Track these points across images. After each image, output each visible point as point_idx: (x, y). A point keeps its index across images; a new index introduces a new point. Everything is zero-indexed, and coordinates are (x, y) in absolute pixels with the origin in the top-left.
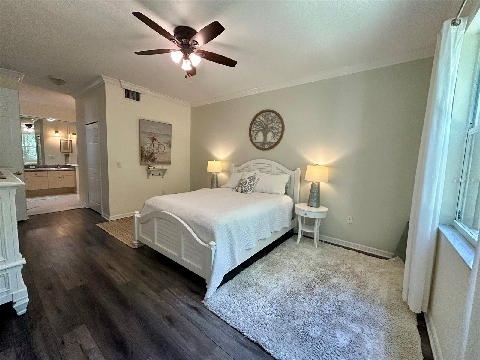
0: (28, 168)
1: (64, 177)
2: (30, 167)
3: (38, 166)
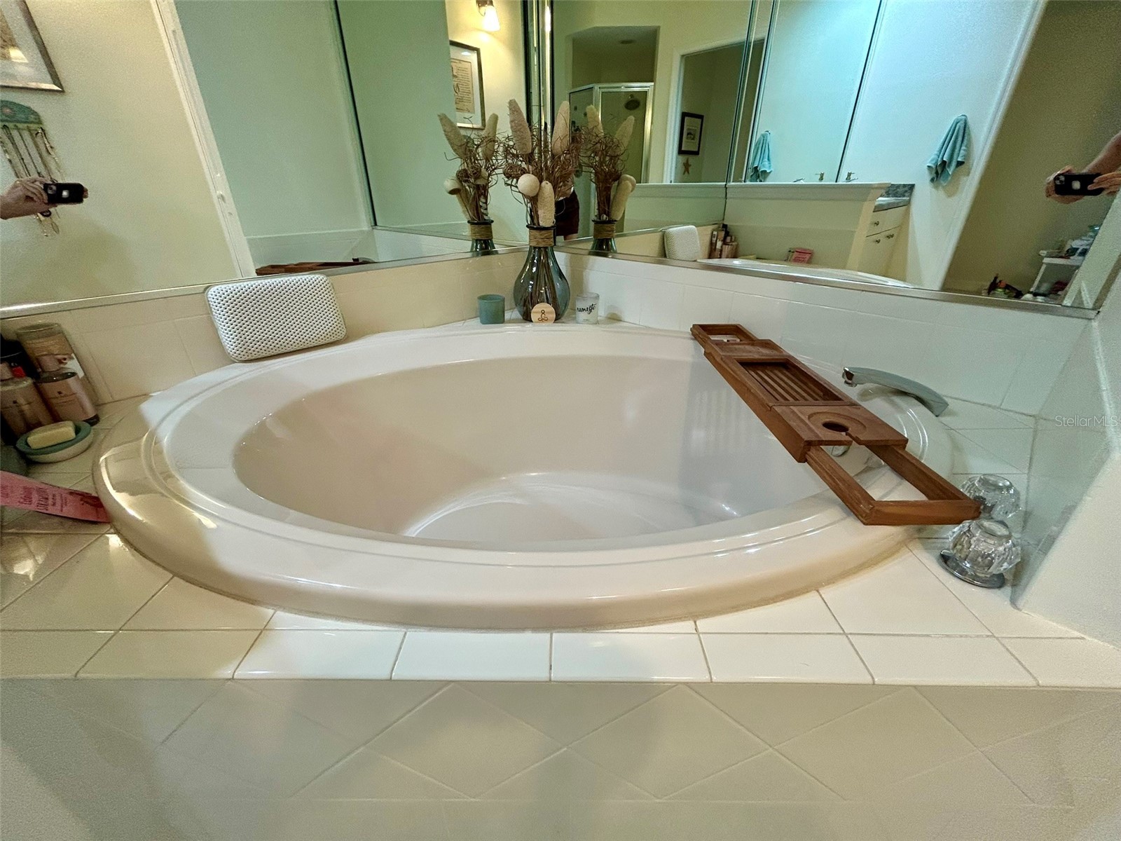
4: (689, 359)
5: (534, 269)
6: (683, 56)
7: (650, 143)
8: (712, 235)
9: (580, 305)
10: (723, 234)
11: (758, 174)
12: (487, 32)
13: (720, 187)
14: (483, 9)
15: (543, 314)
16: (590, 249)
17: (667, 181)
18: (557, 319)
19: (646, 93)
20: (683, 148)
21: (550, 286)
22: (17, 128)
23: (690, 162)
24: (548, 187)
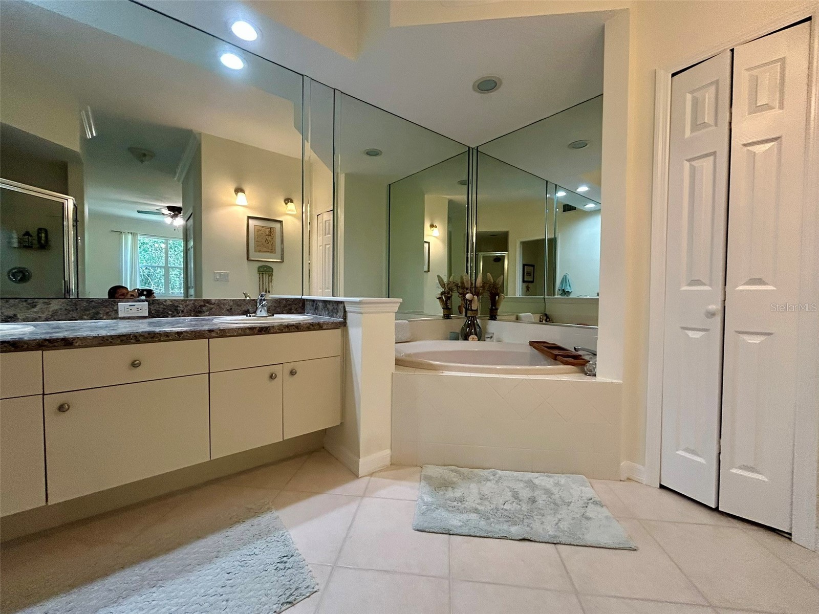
0: (108, 316)
1: (293, 373)
2: (117, 311)
3: (164, 305)
4: (529, 351)
5: (470, 322)
6: (521, 242)
7: (508, 276)
8: (540, 318)
9: (487, 336)
10: (545, 318)
11: (565, 293)
12: (434, 237)
13: (542, 298)
14: (432, 229)
15: (473, 338)
16: (488, 318)
17: (518, 295)
18: (479, 340)
19: (504, 256)
20: (525, 280)
21: (475, 329)
22: (266, 274)
23: (530, 286)
24: (476, 297)
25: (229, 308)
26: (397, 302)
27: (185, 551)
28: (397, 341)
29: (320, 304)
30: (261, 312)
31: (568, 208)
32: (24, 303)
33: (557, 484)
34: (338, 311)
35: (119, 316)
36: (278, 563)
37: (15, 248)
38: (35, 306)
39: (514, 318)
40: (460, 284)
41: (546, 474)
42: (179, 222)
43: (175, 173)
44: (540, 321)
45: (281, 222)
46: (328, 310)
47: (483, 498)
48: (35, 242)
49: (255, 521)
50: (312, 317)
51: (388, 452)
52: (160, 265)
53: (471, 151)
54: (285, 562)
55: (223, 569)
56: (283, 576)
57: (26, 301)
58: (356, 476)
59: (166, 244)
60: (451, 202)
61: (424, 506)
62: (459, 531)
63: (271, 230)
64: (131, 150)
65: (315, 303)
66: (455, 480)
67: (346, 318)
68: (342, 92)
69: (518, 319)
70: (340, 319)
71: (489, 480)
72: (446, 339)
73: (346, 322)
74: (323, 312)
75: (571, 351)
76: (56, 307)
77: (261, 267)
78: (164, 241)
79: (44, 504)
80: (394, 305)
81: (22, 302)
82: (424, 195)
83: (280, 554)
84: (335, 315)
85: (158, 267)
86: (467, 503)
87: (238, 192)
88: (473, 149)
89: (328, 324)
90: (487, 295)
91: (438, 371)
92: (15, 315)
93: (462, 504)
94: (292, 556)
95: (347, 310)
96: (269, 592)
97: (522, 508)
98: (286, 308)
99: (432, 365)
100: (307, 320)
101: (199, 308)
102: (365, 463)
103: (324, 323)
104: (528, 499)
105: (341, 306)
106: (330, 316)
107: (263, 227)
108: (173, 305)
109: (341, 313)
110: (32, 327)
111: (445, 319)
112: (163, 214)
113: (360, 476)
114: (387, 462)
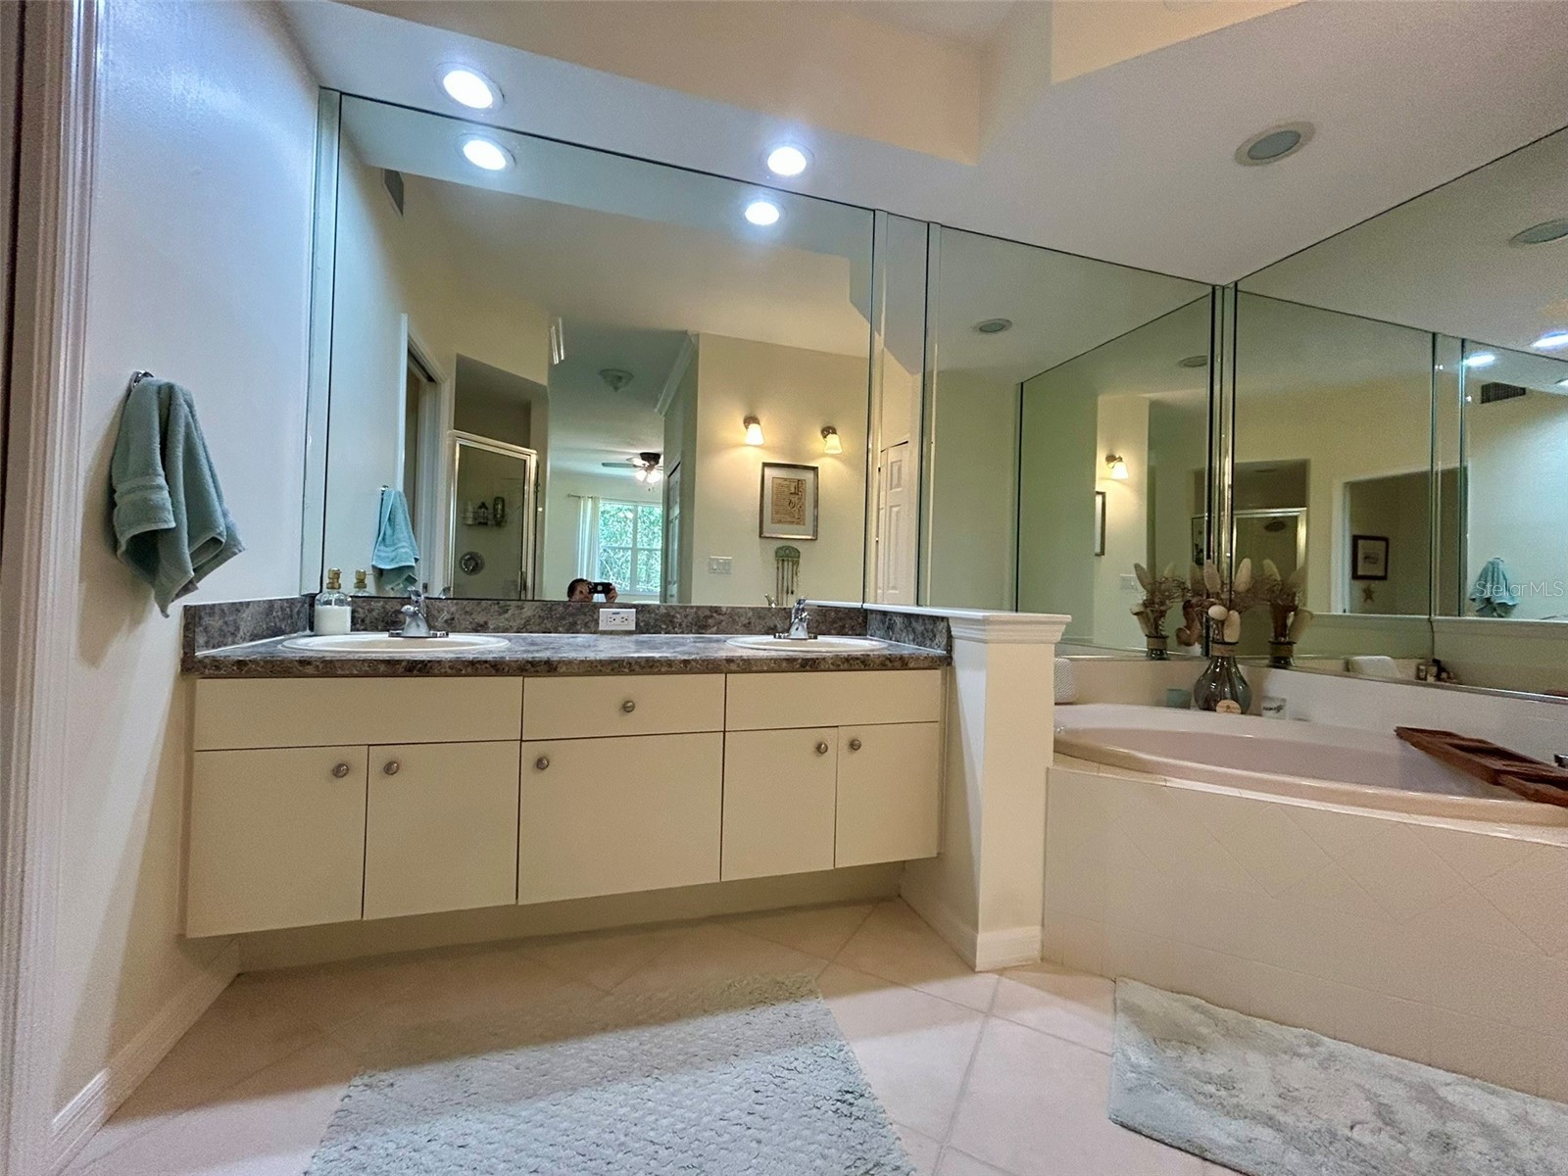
0: (587, 629)
1: (854, 746)
2: (597, 621)
3: (656, 614)
4: (1395, 753)
5: (1218, 670)
6: (1347, 483)
8: (1418, 669)
9: (1265, 704)
10: (1434, 670)
11: (1493, 607)
12: (1117, 481)
14: (1112, 464)
15: (1228, 707)
16: (1267, 662)
17: (1337, 610)
18: (1242, 713)
19: (1296, 517)
20: (1360, 573)
21: (1232, 687)
22: (788, 561)
23: (1372, 589)
24: (1235, 614)
25: (747, 621)
26: (1061, 623)
27: (689, 1029)
28: (1059, 701)
29: (898, 620)
30: (799, 632)
31: (1494, 392)
32: (496, 607)
33: (1523, 1120)
34: (935, 636)
35: (600, 629)
36: (838, 1100)
37: (470, 525)
38: (506, 611)
39: (1338, 664)
40: (1189, 585)
41: (1477, 1081)
42: (657, 476)
43: (657, 400)
44: (1418, 677)
45: (815, 469)
46: (915, 633)
47: (1287, 1096)
48: (491, 517)
49: (792, 1007)
50: (884, 645)
51: (1035, 931)
52: (623, 546)
53: (1219, 293)
54: (851, 1104)
55: (747, 1081)
56: (850, 1129)
57: (498, 603)
58: (969, 967)
59: (635, 512)
60: (1155, 407)
61: (1132, 1072)
62: (1226, 1158)
63: (799, 487)
64: (604, 373)
65: (888, 617)
66: (1204, 1030)
67: (951, 650)
68: (942, 226)
69: (1349, 669)
70: (939, 651)
71: (1299, 1055)
72: (1158, 704)
73: (951, 657)
74: (904, 634)
75: (1548, 766)
76: (529, 613)
77: (780, 548)
78: (630, 507)
79: (513, 902)
80: (1056, 627)
81: (494, 604)
82: (1096, 396)
83: (840, 1084)
84: (928, 643)
85: (620, 548)
86: (1243, 1096)
87: (749, 423)
88: (1223, 288)
89: (918, 659)
90: (1263, 609)
91: (1155, 776)
92: (486, 623)
93: (1232, 1096)
94: (862, 1096)
95: (952, 633)
96: (826, 1151)
97: (1411, 1155)
98: (835, 626)
99: (1139, 760)
100: (878, 650)
101: (707, 621)
102: (992, 942)
103: (911, 657)
104: (1426, 1135)
105: (942, 626)
106: (917, 644)
107: (785, 480)
108: (668, 615)
109: (942, 639)
110: (507, 642)
111: (1153, 659)
112: (635, 466)
113: (977, 970)
114: (1035, 951)
